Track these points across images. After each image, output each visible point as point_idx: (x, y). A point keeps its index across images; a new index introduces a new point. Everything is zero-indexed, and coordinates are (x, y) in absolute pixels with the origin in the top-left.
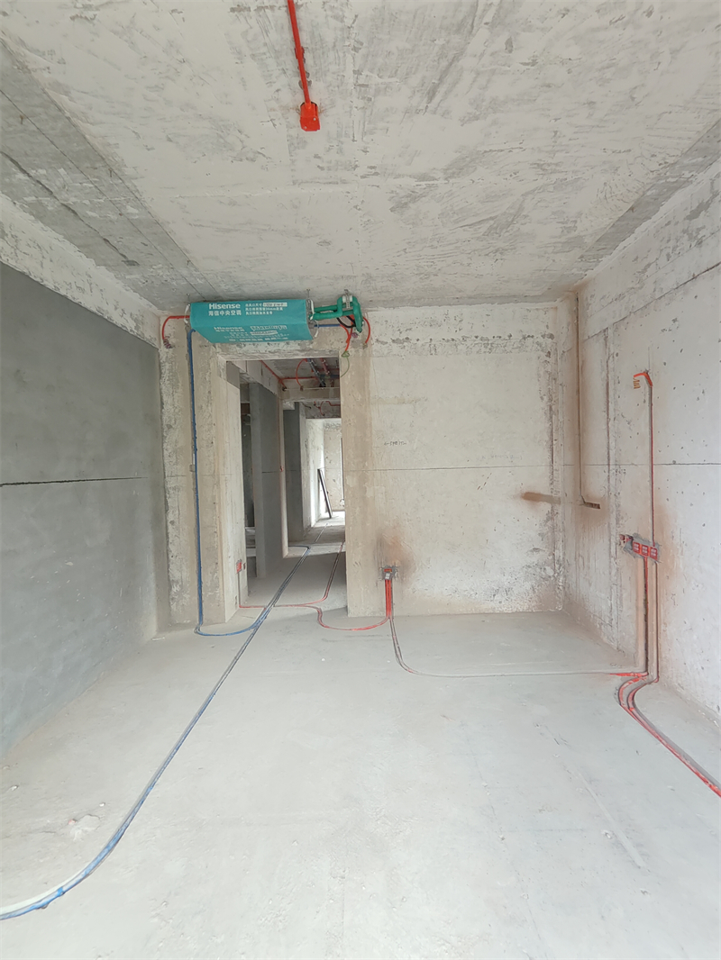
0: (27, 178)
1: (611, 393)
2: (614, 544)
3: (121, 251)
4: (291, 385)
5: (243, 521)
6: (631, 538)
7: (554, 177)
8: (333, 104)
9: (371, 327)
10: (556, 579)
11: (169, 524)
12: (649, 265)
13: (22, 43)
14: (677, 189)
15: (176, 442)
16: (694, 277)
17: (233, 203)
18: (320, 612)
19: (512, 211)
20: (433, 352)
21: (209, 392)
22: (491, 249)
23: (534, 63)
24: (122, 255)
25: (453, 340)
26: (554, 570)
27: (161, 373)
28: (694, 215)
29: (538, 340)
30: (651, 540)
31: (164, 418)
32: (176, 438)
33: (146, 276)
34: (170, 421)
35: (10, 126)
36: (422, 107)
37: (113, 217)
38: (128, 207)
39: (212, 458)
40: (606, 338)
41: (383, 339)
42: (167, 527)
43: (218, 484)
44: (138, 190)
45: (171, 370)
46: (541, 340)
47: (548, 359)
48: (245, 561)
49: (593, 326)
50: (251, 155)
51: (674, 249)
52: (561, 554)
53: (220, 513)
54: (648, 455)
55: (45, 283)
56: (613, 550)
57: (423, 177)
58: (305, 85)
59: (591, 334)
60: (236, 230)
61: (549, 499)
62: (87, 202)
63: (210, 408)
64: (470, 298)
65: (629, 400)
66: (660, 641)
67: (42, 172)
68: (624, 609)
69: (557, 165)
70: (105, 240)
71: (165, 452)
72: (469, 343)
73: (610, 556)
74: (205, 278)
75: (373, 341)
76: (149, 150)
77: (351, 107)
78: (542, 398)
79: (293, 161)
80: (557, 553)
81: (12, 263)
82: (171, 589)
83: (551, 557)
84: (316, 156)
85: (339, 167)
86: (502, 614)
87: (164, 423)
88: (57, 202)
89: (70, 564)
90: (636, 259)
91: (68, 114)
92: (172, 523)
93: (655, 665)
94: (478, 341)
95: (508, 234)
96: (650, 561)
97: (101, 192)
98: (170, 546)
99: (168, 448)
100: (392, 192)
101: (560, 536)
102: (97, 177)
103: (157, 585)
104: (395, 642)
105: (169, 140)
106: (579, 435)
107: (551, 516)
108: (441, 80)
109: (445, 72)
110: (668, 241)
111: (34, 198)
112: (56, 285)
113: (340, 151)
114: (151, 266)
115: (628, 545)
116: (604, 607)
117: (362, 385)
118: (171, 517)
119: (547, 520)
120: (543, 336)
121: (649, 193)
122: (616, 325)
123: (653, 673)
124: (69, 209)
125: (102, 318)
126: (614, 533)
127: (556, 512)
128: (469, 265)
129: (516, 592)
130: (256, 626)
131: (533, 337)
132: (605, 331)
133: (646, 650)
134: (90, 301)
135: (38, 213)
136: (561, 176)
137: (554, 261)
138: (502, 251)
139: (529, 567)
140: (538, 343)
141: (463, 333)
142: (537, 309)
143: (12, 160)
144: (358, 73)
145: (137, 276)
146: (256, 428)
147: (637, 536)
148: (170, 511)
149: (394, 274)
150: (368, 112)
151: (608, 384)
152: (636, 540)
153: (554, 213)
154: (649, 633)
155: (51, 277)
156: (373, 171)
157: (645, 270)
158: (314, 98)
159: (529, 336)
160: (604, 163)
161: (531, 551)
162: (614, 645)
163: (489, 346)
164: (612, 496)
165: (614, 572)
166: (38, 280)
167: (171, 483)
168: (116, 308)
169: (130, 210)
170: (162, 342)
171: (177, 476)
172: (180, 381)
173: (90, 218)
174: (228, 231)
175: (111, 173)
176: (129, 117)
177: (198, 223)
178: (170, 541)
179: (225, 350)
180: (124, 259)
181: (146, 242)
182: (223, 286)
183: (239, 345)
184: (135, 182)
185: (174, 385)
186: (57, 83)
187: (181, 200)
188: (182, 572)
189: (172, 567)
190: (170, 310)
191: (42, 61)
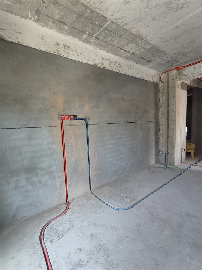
0: (123, 51)
3: (146, 59)
11: (160, 134)
13: (117, 19)
15: (163, 111)
17: (177, 27)
21: (174, 94)
27: (159, 91)
31: (160, 104)
32: (163, 110)
33: (154, 63)
35: (118, 40)
37: (143, 51)
38: (146, 46)
39: (174, 115)
42: (159, 135)
43: (175, 123)
44: (147, 40)
45: (162, 90)
48: (185, 148)
53: (175, 132)
55: (129, 75)
60: (180, 36)
62: (136, 50)
63: (174, 99)
67: (126, 48)
70: (142, 58)
74: (172, 57)
76: (148, 26)
81: (122, 72)
82: (159, 153)
87: (160, 105)
88: (130, 53)
91: (128, 30)
92: (161, 134)
97: (139, 46)
98: (160, 141)
99: (160, 113)
102: (137, 42)
103: (155, 151)
105: (153, 20)
111: (126, 55)
112: (131, 74)
114: (155, 60)
118: (160, 133)
124: (133, 54)
125: (142, 79)
130: (186, 170)
134: (139, 76)
135: (127, 58)
143: (121, 48)
145: (152, 64)
148: (160, 131)
155: (130, 73)
166: (127, 74)
167: (161, 123)
168: (146, 76)
169: (147, 46)
170: (160, 82)
171: (163, 121)
172: (165, 92)
173: (138, 54)
174: (177, 37)
175: (140, 39)
176: (142, 21)
177: (167, 40)
178: (160, 139)
179: (180, 79)
180: (147, 61)
181: (152, 54)
182: (179, 57)
183: (186, 76)
184: (146, 38)
185: (163, 94)
186: (125, 24)
187: (160, 36)
188: (163, 148)
189: (160, 147)
190: (163, 71)
191: (121, 21)
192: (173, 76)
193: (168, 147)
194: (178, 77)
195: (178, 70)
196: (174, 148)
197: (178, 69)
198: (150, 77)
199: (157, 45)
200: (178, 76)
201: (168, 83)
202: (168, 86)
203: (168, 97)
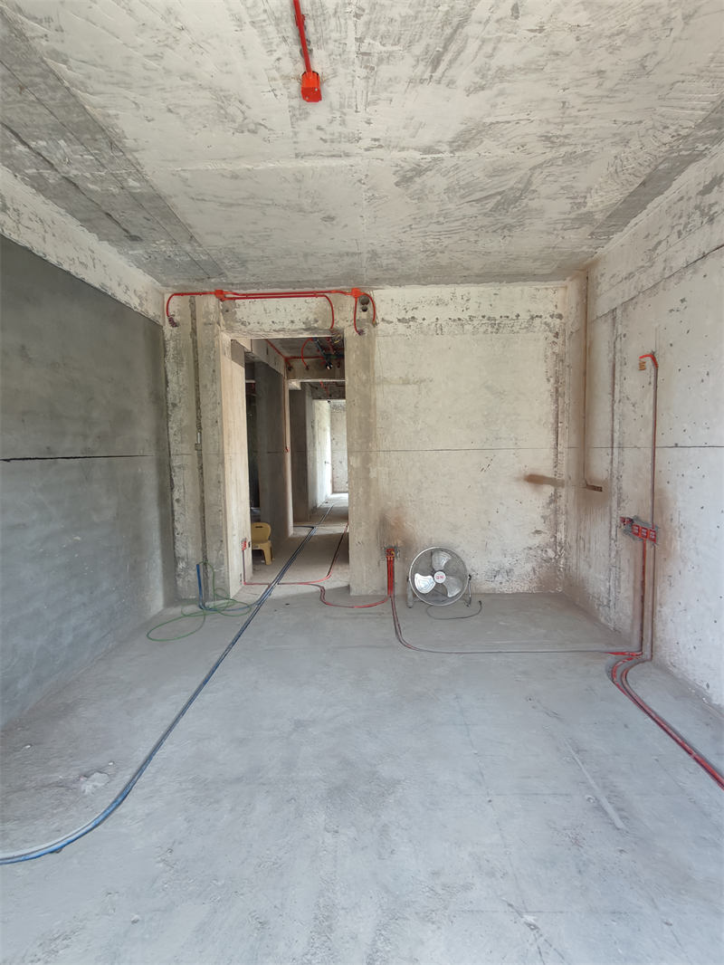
0: (27, 150)
1: (617, 375)
2: (614, 526)
3: (124, 226)
4: (298, 364)
5: (248, 501)
6: (631, 521)
7: (563, 150)
8: (335, 74)
9: (377, 306)
10: (557, 561)
11: (174, 501)
12: (659, 243)
13: (20, 10)
14: (690, 162)
15: (181, 421)
16: (704, 256)
17: (235, 177)
18: (323, 590)
19: (520, 186)
20: (439, 332)
21: (214, 371)
22: (499, 225)
23: (541, 30)
24: (125, 230)
25: (460, 319)
26: (556, 552)
27: (165, 351)
28: (707, 190)
29: (546, 320)
30: (650, 523)
31: (169, 396)
32: (181, 417)
33: (149, 251)
34: (175, 399)
35: (9, 96)
36: (427, 75)
37: (115, 190)
38: (130, 180)
39: (216, 437)
40: (614, 319)
41: (387, 318)
42: (172, 507)
43: (222, 463)
44: (139, 164)
45: (175, 349)
46: (549, 320)
47: (555, 340)
48: (249, 540)
49: (602, 306)
50: (252, 126)
51: (685, 227)
52: (563, 537)
53: (224, 490)
54: (651, 438)
55: (48, 258)
56: (613, 533)
57: (428, 150)
58: (306, 54)
59: (599, 314)
60: (239, 205)
61: (552, 482)
62: (88, 175)
63: (214, 387)
64: (477, 276)
65: (634, 383)
66: (657, 621)
67: (42, 143)
68: (622, 591)
69: (566, 137)
70: (107, 214)
71: (171, 431)
72: (476, 322)
73: (611, 538)
74: (208, 254)
75: (379, 320)
76: (149, 121)
77: (353, 77)
78: (548, 380)
79: (296, 133)
80: (559, 535)
81: (14, 237)
82: (176, 566)
83: (553, 539)
84: (319, 128)
85: (343, 140)
86: (502, 594)
87: (169, 401)
88: (58, 175)
89: (78, 538)
90: (647, 236)
91: (67, 84)
92: (178, 500)
93: (649, 644)
94: (485, 321)
95: (515, 210)
96: (648, 544)
97: (102, 165)
98: (176, 524)
99: (173, 426)
100: (397, 166)
101: (562, 518)
102: (98, 149)
103: (163, 562)
104: (395, 620)
105: (170, 111)
106: (584, 417)
107: (554, 499)
108: (445, 48)
109: (450, 40)
110: (680, 217)
111: (35, 171)
112: (59, 260)
113: (343, 123)
114: (154, 242)
115: (628, 527)
116: (602, 589)
117: (367, 364)
118: (176, 495)
119: (550, 503)
120: (552, 316)
121: (661, 167)
122: (625, 305)
123: (647, 653)
124: (71, 182)
125: (105, 294)
126: (615, 515)
127: (559, 494)
128: (476, 242)
129: (517, 573)
130: (260, 603)
131: (541, 317)
132: (613, 311)
133: (642, 630)
134: (93, 277)
135: (39, 185)
136: (570, 149)
137: (563, 238)
138: (510, 228)
139: (531, 548)
140: (546, 324)
141: (470, 313)
142: (546, 289)
143: (13, 132)
144: (360, 40)
145: (141, 252)
146: (262, 408)
147: (637, 518)
148: (176, 490)
149: (399, 251)
150: (371, 82)
151: (614, 366)
152: (636, 523)
153: (562, 188)
154: (646, 614)
155: (55, 253)
156: (377, 143)
157: (655, 248)
158: (316, 67)
159: (537, 316)
160: (615, 135)
161: (534, 533)
162: (611, 625)
163: (496, 326)
164: (615, 479)
165: (613, 554)
166: (41, 254)
167: (176, 462)
168: (119, 285)
169: (132, 183)
170: (167, 320)
171: (182, 454)
172: (185, 359)
173: (91, 191)
174: (231, 205)
175: (112, 145)
176: (128, 87)
177: (200, 197)
178: (176, 519)
179: (230, 329)
180: (126, 234)
181: (148, 217)
182: (226, 262)
183: (243, 324)
184: (136, 155)
185: (179, 363)
186: (55, 51)
187: (182, 174)
188: (187, 549)
189: (178, 544)
190: (174, 287)
191: (41, 29)
192: (208, 313)
193: (204, 541)
194: (222, 322)
195: (221, 300)
196: (222, 541)
197: (220, 294)
198: (131, 293)
199: (171, 197)
200: (222, 317)
201: (194, 331)
202: (195, 342)
203: (197, 379)
